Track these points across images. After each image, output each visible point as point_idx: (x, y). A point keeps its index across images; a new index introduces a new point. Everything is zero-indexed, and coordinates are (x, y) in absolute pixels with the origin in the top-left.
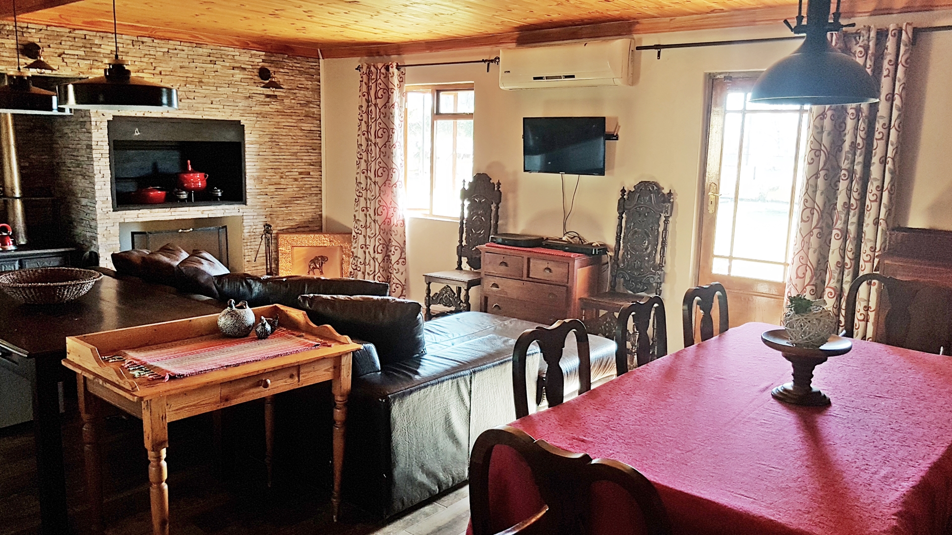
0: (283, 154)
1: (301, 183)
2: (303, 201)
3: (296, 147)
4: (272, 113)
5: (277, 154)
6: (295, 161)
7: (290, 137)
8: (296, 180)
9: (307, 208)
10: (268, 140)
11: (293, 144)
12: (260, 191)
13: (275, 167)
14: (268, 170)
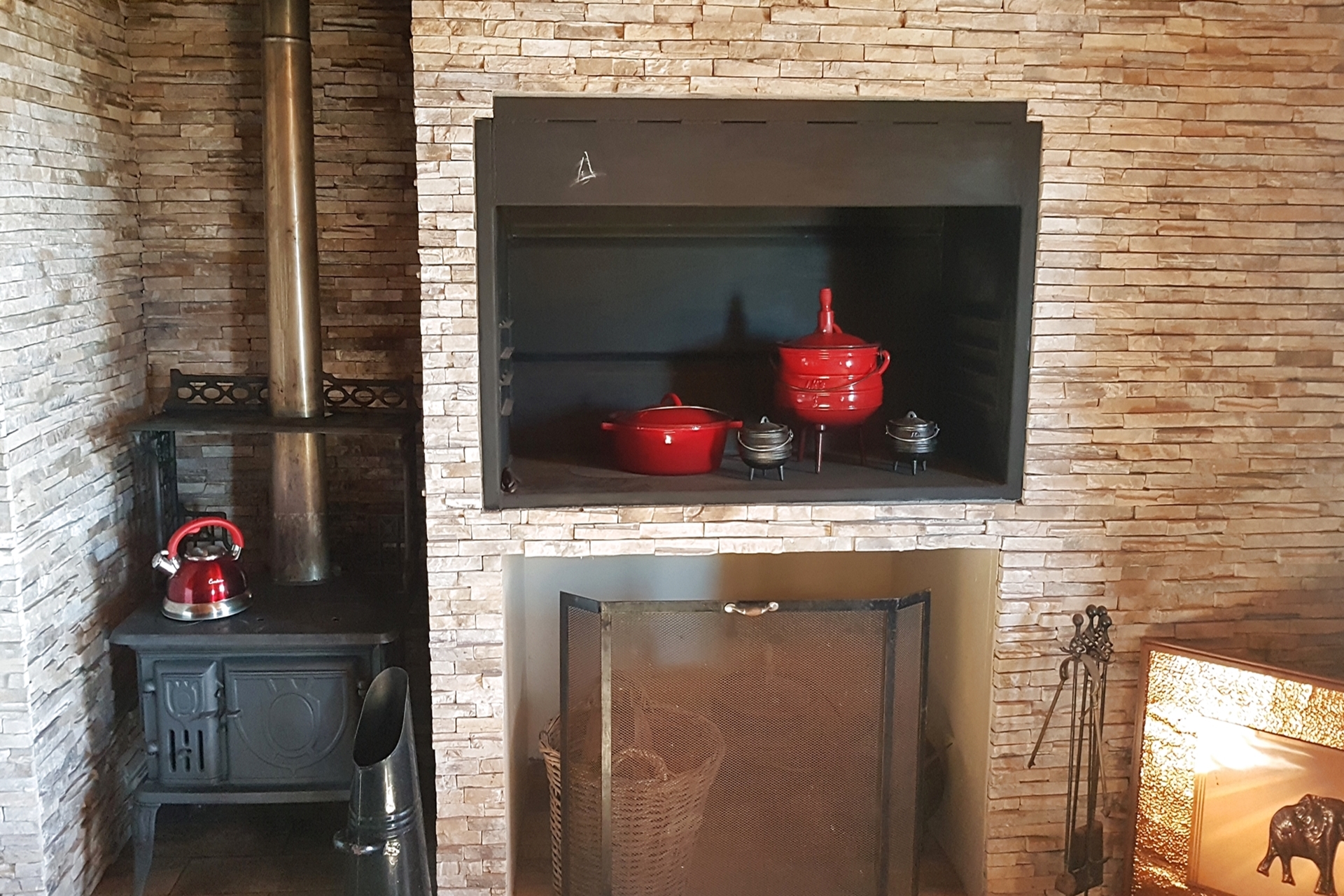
0: (1211, 261)
1: (1284, 405)
2: (1284, 496)
3: (1275, 231)
4: (1180, 61)
5: (1181, 261)
6: (1266, 296)
7: (1251, 180)
8: (1259, 388)
9: (1297, 526)
10: (1145, 194)
11: (1261, 214)
12: (1087, 438)
13: (1167, 325)
14: (1134, 343)
